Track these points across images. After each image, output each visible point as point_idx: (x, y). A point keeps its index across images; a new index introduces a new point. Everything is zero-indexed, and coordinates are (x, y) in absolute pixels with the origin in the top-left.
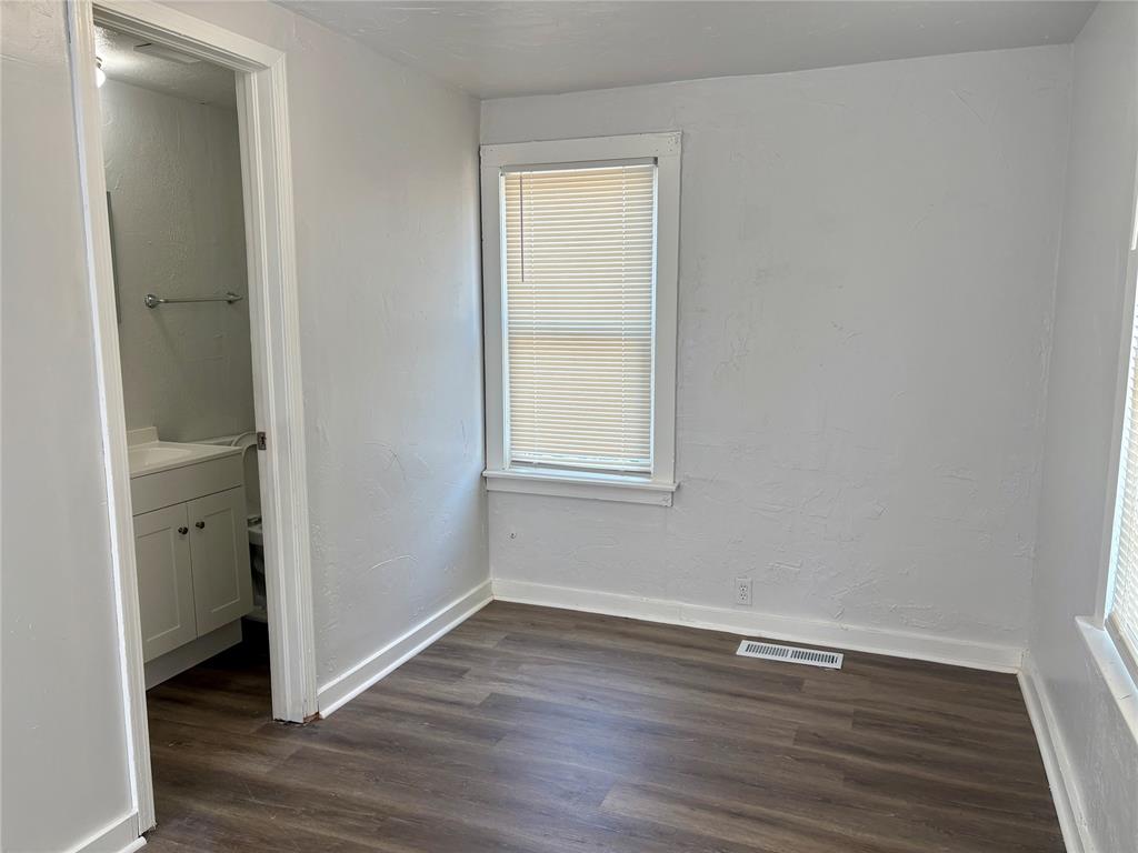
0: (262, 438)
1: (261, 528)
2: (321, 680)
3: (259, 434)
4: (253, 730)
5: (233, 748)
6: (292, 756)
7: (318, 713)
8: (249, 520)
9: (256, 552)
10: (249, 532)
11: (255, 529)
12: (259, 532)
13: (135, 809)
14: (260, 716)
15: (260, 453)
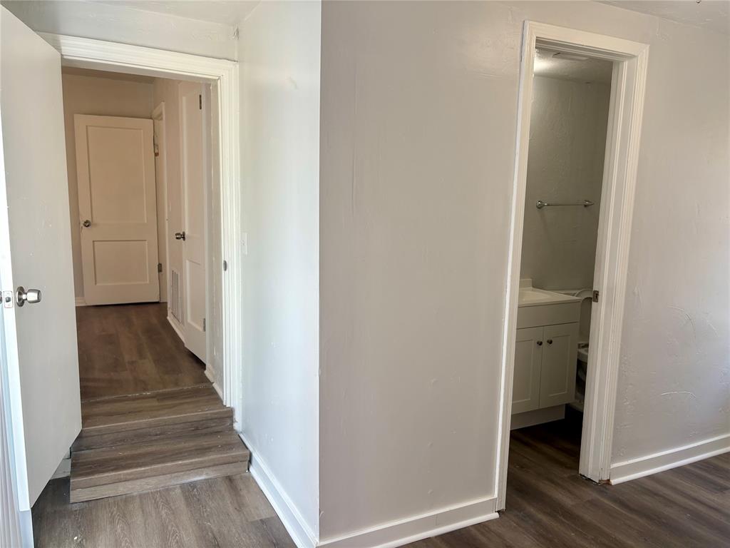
0: (596, 294)
1: (587, 351)
2: (614, 459)
3: (595, 291)
4: (565, 476)
5: (552, 481)
6: (589, 501)
7: (609, 480)
8: (579, 345)
9: (582, 366)
10: (579, 353)
11: (582, 351)
12: (585, 353)
13: (496, 495)
14: (570, 468)
15: (594, 304)
